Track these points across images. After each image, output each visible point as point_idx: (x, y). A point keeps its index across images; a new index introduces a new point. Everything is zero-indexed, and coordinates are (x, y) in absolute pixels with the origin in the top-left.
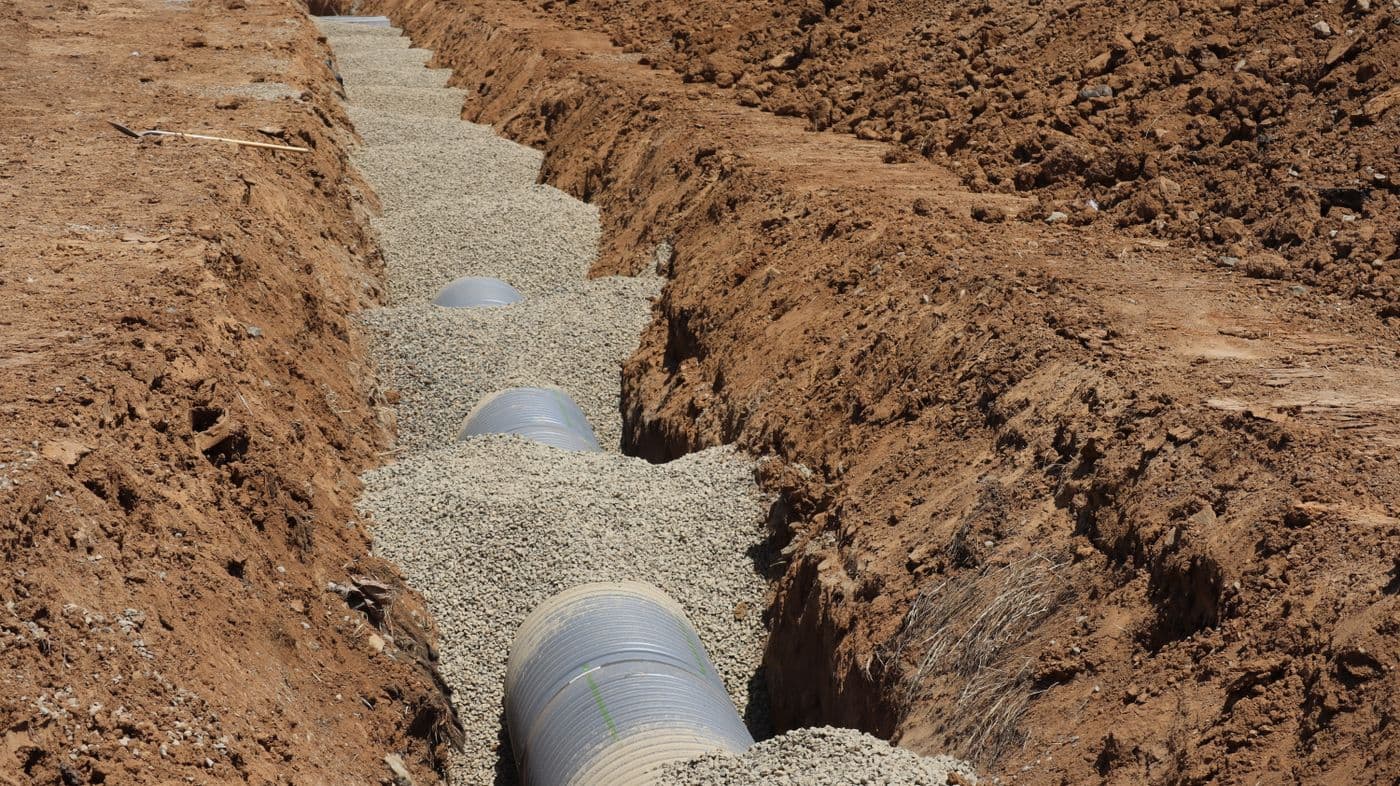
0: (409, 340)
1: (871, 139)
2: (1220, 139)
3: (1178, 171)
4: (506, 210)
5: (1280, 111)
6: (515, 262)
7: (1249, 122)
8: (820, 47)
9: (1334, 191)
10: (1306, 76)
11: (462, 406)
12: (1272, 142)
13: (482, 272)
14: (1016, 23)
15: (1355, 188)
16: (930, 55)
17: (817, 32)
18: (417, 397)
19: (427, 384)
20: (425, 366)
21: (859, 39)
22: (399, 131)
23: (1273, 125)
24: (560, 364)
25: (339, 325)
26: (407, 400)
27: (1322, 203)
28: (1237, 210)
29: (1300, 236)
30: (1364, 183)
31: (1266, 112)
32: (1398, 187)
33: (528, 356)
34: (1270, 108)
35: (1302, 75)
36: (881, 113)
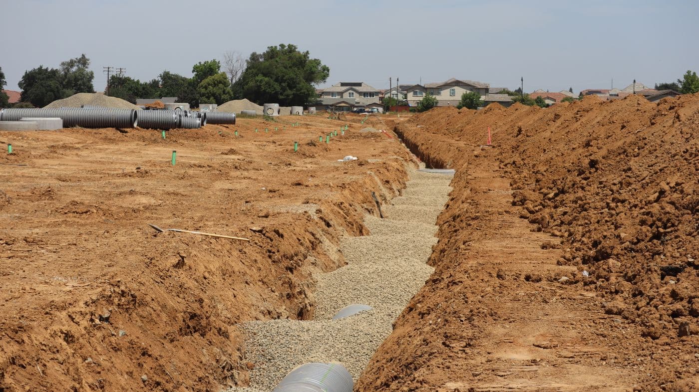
0: (265, 336)
1: (557, 236)
2: (648, 239)
3: (623, 256)
4: (380, 271)
5: (676, 224)
6: (379, 297)
7: (661, 230)
8: (569, 188)
9: (668, 268)
10: (691, 205)
11: (284, 371)
12: (667, 241)
13: (361, 302)
14: (638, 176)
15: (678, 266)
16: (599, 193)
17: (568, 180)
18: (264, 366)
19: (269, 359)
20: (270, 350)
21: (587, 184)
22: (390, 229)
23: (672, 231)
24: (344, 350)
25: (223, 329)
26: (258, 367)
27: (662, 274)
28: (630, 277)
29: (643, 292)
30: (683, 264)
31: (669, 225)
32: (698, 265)
33: (327, 346)
34: (672, 223)
35: (689, 205)
36: (566, 223)
